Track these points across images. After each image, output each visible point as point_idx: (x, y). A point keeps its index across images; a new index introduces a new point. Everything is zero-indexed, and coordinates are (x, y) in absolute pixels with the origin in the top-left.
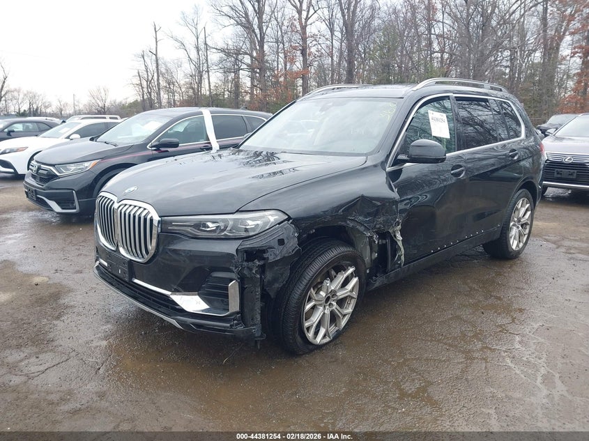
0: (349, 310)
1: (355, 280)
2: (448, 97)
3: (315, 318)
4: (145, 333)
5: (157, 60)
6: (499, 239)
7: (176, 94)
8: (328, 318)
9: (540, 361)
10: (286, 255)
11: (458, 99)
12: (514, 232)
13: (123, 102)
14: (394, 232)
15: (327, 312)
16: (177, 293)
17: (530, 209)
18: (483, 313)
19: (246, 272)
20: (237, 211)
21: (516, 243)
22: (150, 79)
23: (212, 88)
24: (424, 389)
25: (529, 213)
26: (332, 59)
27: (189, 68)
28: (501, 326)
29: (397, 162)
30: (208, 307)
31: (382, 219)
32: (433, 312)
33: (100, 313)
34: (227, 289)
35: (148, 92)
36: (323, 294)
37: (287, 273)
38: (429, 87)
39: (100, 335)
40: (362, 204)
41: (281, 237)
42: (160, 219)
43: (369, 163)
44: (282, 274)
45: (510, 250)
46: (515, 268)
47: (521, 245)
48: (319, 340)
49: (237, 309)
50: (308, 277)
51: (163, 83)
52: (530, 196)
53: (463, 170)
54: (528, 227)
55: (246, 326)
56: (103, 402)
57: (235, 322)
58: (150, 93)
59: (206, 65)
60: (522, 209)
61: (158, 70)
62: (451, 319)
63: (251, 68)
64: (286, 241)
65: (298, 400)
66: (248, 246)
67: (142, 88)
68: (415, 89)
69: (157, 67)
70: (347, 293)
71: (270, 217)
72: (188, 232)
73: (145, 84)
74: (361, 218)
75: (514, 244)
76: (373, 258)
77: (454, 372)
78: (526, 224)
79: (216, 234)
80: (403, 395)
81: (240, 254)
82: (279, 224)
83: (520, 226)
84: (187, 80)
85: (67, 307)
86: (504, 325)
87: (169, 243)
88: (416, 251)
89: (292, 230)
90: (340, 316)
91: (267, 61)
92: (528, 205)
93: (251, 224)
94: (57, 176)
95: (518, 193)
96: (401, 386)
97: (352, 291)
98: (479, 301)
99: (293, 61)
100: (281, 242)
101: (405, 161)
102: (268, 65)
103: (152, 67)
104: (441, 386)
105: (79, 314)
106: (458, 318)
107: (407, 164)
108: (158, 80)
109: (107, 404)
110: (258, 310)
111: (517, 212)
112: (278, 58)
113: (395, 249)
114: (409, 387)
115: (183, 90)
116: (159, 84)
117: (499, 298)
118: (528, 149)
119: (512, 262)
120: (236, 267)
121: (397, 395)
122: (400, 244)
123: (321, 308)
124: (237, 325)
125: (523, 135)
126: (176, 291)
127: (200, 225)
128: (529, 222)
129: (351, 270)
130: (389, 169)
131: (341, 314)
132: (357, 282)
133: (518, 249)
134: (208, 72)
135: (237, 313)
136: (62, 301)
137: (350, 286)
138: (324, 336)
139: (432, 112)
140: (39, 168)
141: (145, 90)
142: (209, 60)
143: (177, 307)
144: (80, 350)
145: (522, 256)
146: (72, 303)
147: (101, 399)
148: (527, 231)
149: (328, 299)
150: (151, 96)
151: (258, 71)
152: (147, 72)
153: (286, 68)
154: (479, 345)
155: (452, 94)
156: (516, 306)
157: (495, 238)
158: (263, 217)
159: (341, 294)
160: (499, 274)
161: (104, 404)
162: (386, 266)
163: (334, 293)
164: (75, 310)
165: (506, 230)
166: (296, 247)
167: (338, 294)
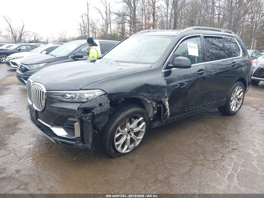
0: (141, 137)
1: (144, 123)
2: (199, 36)
3: (122, 141)
4: (48, 143)
5: (88, 18)
6: (225, 105)
7: (96, 34)
8: (129, 141)
9: (229, 167)
10: (104, 111)
11: (205, 37)
12: (233, 102)
13: (74, 37)
14: (165, 101)
15: (129, 138)
16: (53, 127)
17: (243, 91)
18: (209, 142)
19: (84, 118)
20: (80, 89)
21: (234, 107)
22: (85, 26)
23: (112, 31)
24: (167, 178)
25: (242, 93)
26: (167, 18)
27: (102, 22)
28: (215, 149)
29: (167, 67)
30: (67, 134)
31: (157, 95)
32: (185, 140)
33: (32, 132)
34: (74, 126)
35: (84, 33)
36: (126, 129)
37: (107, 119)
38: (189, 30)
39: (28, 143)
40: (147, 88)
41: (101, 103)
42: (46, 92)
43: (153, 68)
44: (104, 120)
45: (231, 111)
46: (232, 120)
47: (237, 109)
48: (124, 151)
49: (79, 136)
50: (116, 122)
51: (91, 29)
52: (243, 85)
53: (204, 72)
54: (241, 100)
55: (84, 143)
56: (17, 175)
57: (79, 142)
58: (85, 33)
59: (109, 20)
60: (238, 91)
61: (88, 23)
62: (192, 144)
63: (130, 22)
64: (103, 105)
65: (106, 180)
66: (84, 106)
67: (82, 31)
68: (181, 32)
69: (88, 21)
70: (139, 129)
71: (97, 93)
72: (58, 98)
73: (83, 29)
74: (146, 94)
75: (233, 108)
76: (155, 113)
77: (185, 170)
78: (240, 99)
79: (70, 100)
80: (157, 180)
81: (80, 110)
82: (100, 96)
83: (237, 100)
84: (101, 27)
85: (19, 129)
86: (218, 148)
87: (51, 103)
88: (177, 111)
89: (107, 99)
90: (136, 140)
91: (137, 19)
92: (241, 90)
93: (87, 96)
94: (28, 70)
95: (236, 84)
96: (157, 176)
97: (142, 128)
98: (210, 136)
99: (149, 19)
100: (100, 105)
101: (172, 67)
102: (138, 20)
103: (86, 21)
104: (176, 177)
105: (22, 133)
106: (196, 143)
107: (173, 69)
108: (88, 27)
109: (19, 176)
110: (90, 137)
111: (235, 93)
112: (142, 17)
113: (165, 110)
114: (160, 177)
115: (100, 32)
116: (89, 29)
117: (219, 135)
118: (246, 62)
119: (231, 117)
120: (77, 116)
121: (153, 180)
122: (167, 107)
123: (125, 136)
124: (79, 143)
125: (241, 55)
126: (53, 126)
127: (64, 96)
128: (242, 98)
129: (141, 119)
130: (163, 71)
131: (136, 139)
132: (144, 124)
133: (235, 110)
134: (110, 24)
135: (80, 138)
136: (17, 126)
137: (141, 126)
138: (127, 149)
139: (189, 43)
140: (21, 66)
141: (83, 32)
142: (111, 18)
143: (54, 133)
144: (17, 149)
145: (238, 114)
146: (22, 128)
147: (17, 173)
148: (241, 102)
149: (129, 132)
150: (85, 34)
151: (133, 23)
152: (84, 23)
153: (146, 22)
154: (202, 157)
155: (202, 35)
156: (226, 139)
157: (222, 105)
158: (93, 92)
159: (136, 130)
160: (223, 122)
161: (17, 176)
162: (160, 117)
163: (132, 129)
164: (22, 131)
165: (229, 101)
166: (109, 108)
167: (134, 130)
